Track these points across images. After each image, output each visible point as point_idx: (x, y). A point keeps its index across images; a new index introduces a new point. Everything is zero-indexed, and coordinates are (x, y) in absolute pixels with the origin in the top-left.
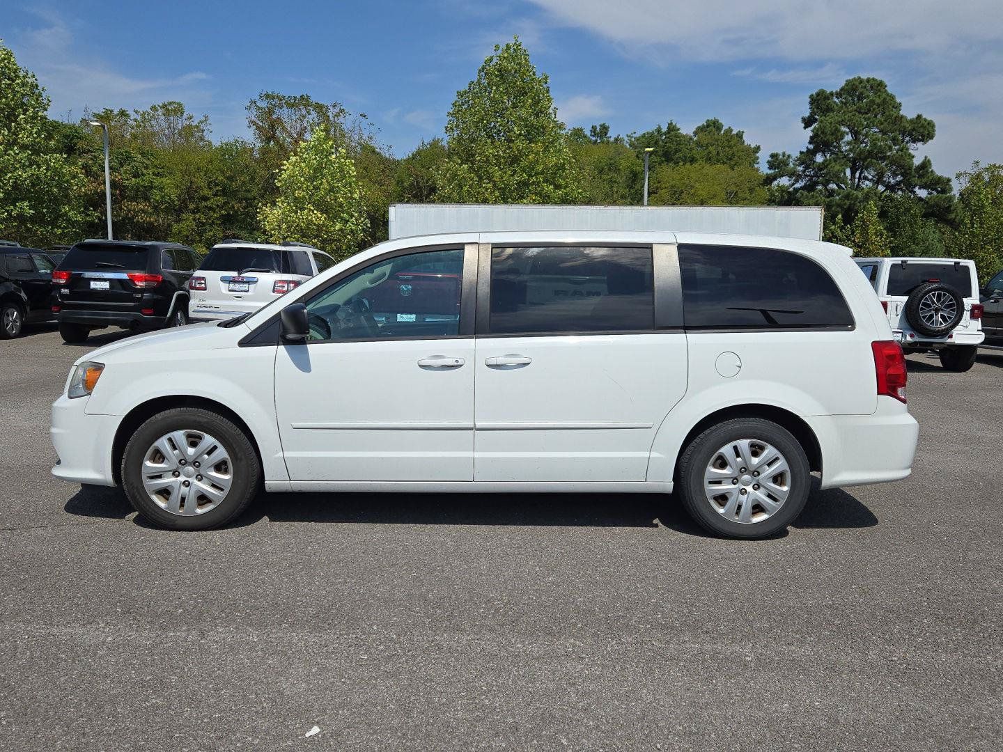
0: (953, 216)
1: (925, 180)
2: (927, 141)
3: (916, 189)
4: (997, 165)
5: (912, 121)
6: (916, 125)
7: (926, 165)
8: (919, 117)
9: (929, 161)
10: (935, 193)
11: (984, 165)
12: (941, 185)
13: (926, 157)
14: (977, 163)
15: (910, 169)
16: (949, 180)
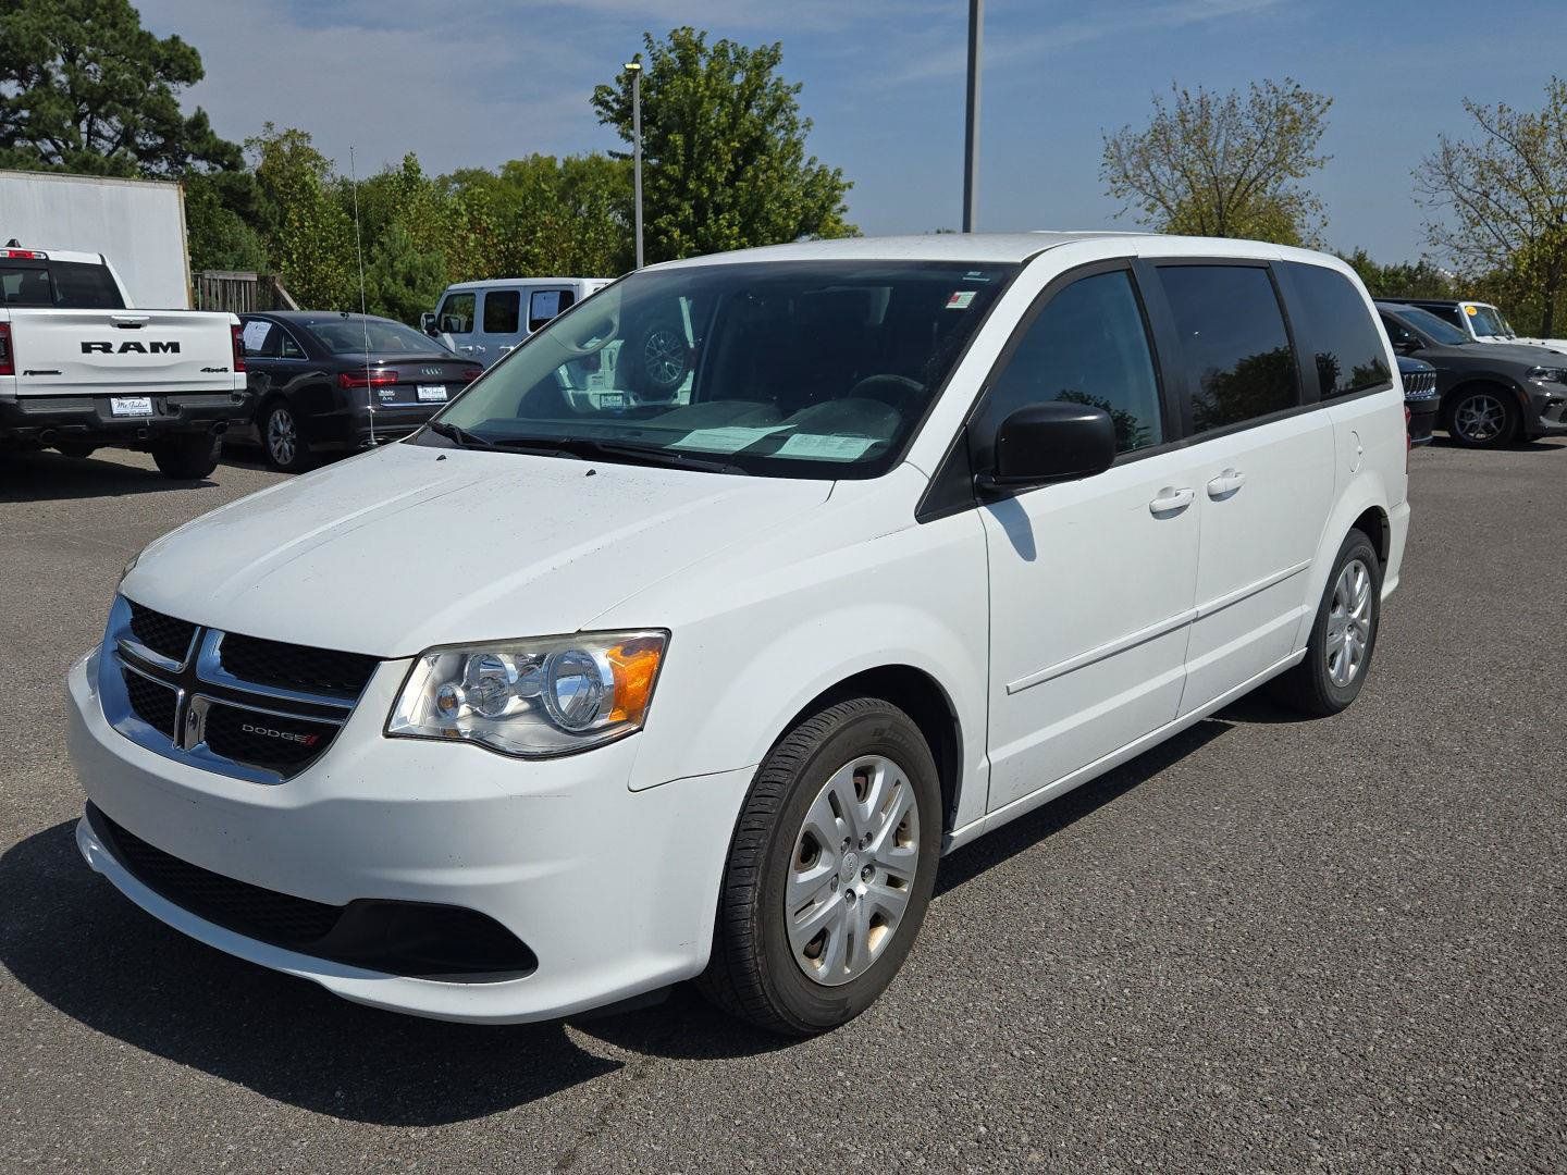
0: (255, 208)
1: (204, 146)
2: (195, 82)
3: (189, 160)
4: (299, 131)
5: (163, 45)
6: (173, 53)
7: (200, 121)
8: (175, 39)
9: (205, 115)
10: (220, 168)
11: (280, 129)
12: (226, 155)
13: (199, 109)
14: (269, 125)
15: (179, 125)
16: (239, 150)
